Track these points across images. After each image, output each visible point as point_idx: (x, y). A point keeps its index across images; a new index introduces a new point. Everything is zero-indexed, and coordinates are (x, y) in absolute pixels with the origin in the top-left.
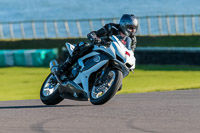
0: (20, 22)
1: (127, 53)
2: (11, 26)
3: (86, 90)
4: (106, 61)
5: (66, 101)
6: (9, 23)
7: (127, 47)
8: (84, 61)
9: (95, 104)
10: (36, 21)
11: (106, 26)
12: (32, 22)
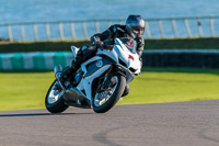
0: (82, 22)
1: (130, 57)
2: (73, 25)
3: (89, 97)
4: (108, 66)
5: (71, 109)
6: (71, 22)
7: (131, 50)
8: (87, 66)
9: (98, 112)
10: (100, 21)
11: (111, 28)
12: (95, 21)
